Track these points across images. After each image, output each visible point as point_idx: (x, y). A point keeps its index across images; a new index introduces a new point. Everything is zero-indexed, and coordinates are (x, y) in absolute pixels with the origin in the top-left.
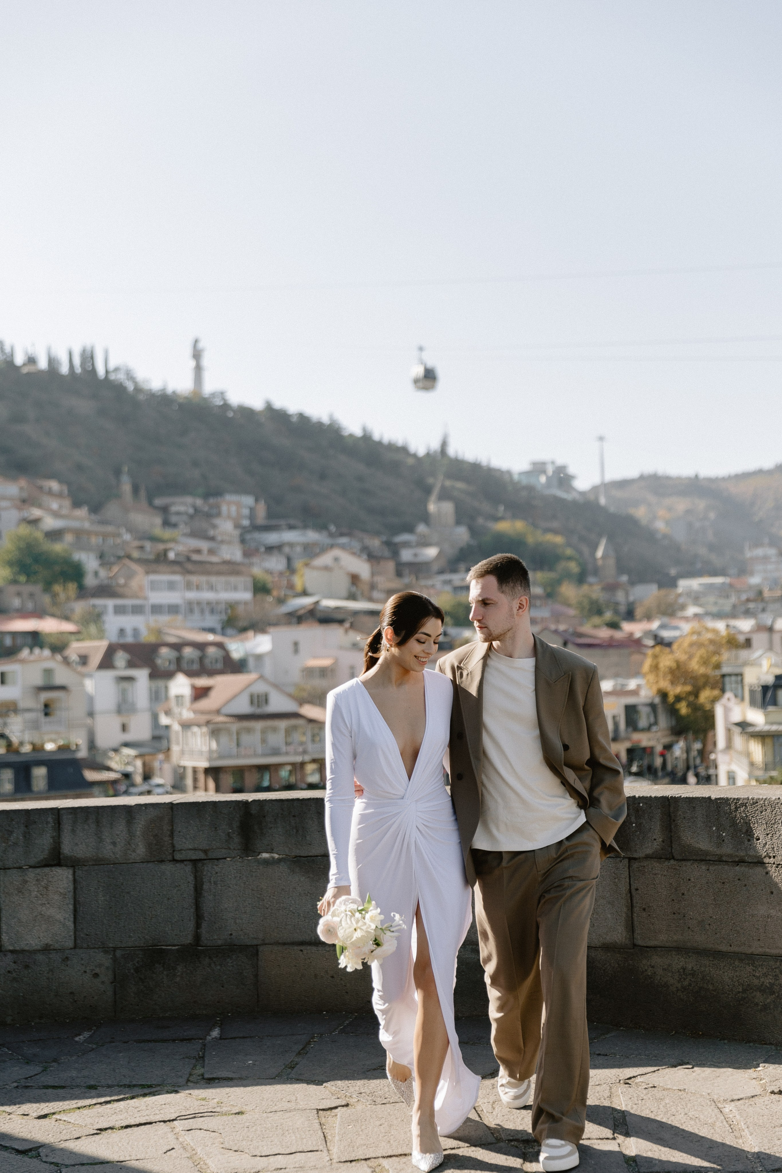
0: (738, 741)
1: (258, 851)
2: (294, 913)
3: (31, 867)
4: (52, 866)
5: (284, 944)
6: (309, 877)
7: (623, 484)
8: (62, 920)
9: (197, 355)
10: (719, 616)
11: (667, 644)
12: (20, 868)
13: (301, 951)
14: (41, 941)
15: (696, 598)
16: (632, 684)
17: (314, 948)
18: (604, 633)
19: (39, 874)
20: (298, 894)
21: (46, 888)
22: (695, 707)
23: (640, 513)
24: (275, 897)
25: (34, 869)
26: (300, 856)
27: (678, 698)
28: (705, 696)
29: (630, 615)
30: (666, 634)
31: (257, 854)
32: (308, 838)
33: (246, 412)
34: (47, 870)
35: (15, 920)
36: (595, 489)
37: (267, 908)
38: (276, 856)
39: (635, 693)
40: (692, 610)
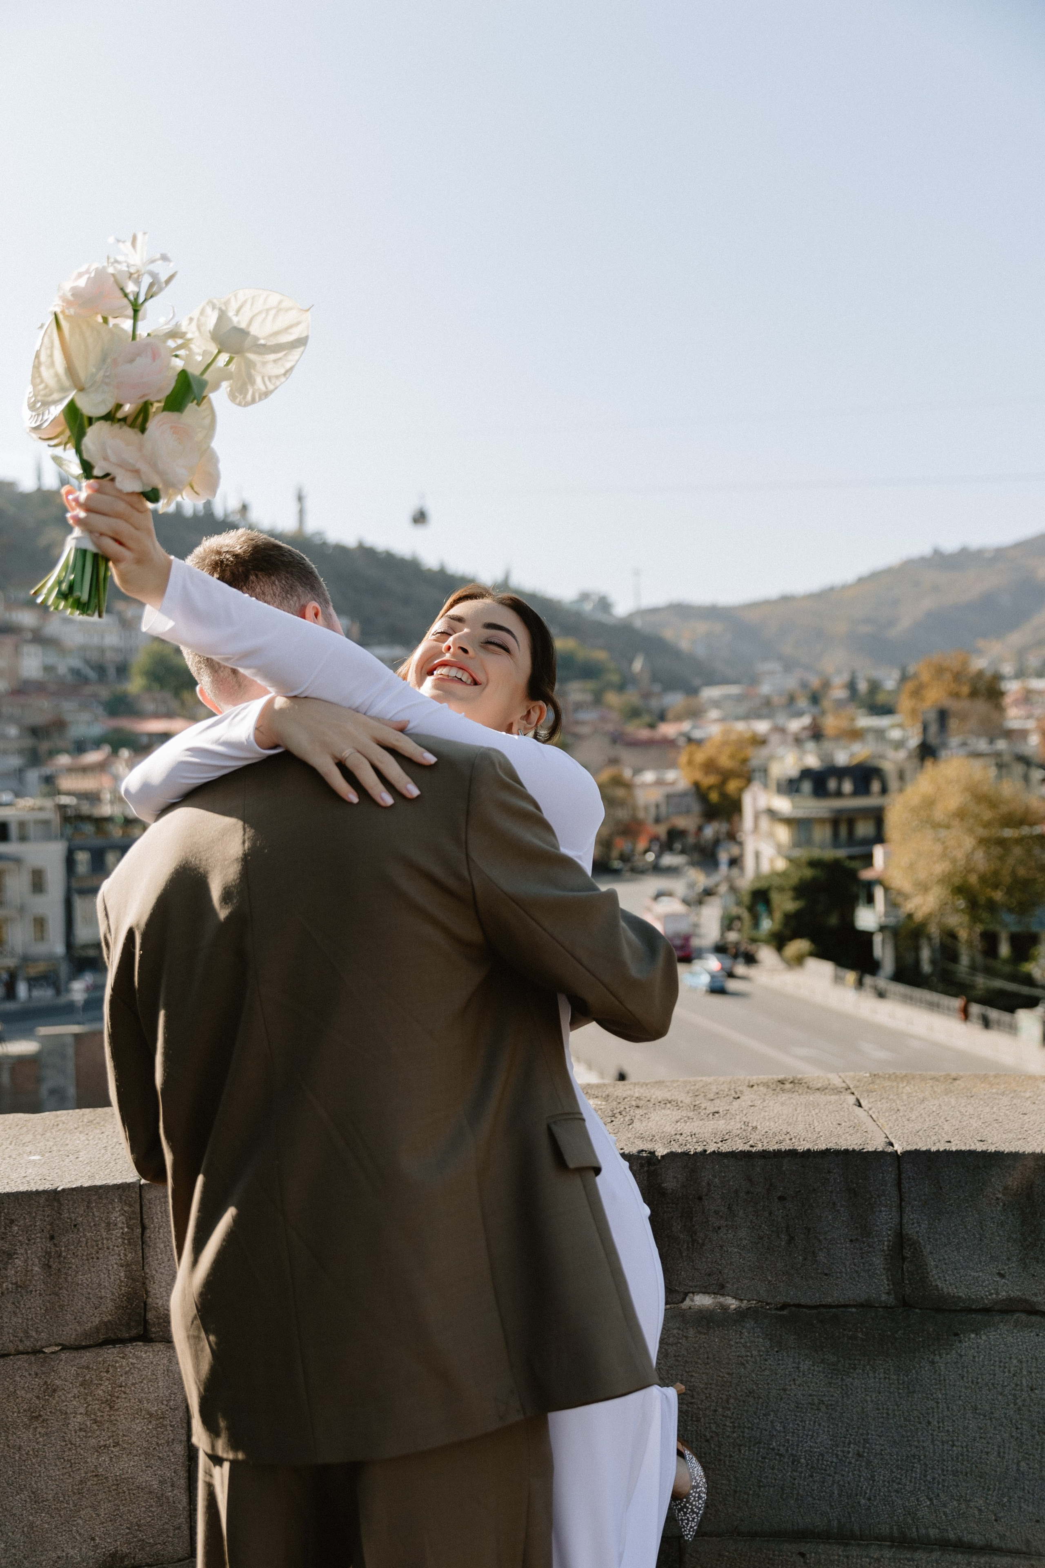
0: (765, 823)
1: (682, 1289)
2: (781, 1455)
3: (65, 1348)
4: (123, 1341)
5: (753, 1535)
6: (823, 1361)
7: (654, 611)
8: (155, 1484)
9: (300, 499)
10: (738, 718)
11: (699, 743)
12: (37, 1352)
13: (803, 1555)
14: (96, 1546)
15: (716, 704)
16: (671, 775)
17: (837, 1551)
18: (644, 734)
19: (88, 1368)
20: (793, 1405)
21: (110, 1403)
22: (724, 795)
23: (668, 634)
24: (729, 1413)
25: (75, 1354)
26: (799, 1306)
27: (710, 788)
28: (732, 786)
29: (662, 717)
30: (697, 734)
31: (680, 1298)
32: (821, 1256)
33: (341, 550)
34: (110, 1353)
35: (24, 1495)
36: (631, 615)
37: (707, 1441)
38: (732, 1303)
39: (673, 784)
40: (714, 714)
